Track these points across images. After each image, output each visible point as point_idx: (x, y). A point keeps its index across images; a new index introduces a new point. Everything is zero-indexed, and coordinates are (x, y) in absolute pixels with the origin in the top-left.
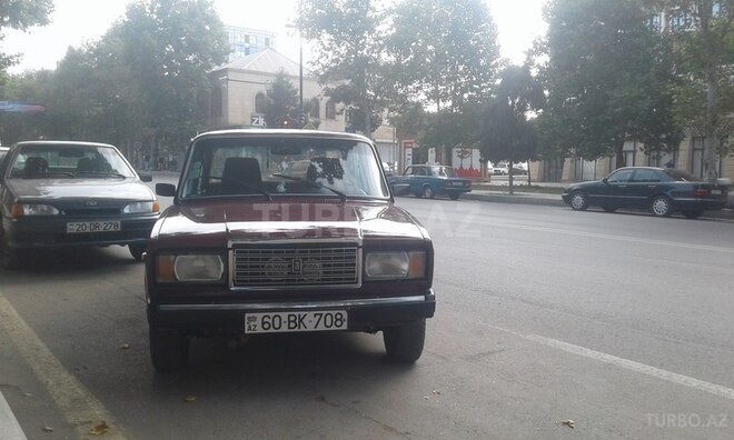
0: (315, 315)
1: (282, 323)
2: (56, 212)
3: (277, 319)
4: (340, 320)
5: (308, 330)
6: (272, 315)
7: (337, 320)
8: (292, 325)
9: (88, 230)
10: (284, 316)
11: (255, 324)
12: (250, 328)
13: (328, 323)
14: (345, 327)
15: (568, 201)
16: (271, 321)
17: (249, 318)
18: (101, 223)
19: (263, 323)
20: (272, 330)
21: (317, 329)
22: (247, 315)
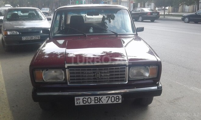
0: (107, 97)
1: (92, 101)
2: (18, 33)
3: (89, 99)
4: (118, 99)
5: (103, 103)
6: (87, 97)
7: (117, 99)
8: (96, 101)
9: (29, 39)
10: (93, 98)
11: (80, 101)
12: (77, 103)
13: (113, 100)
14: (120, 102)
15: (183, 20)
16: (86, 100)
17: (76, 99)
18: (33, 37)
19: (83, 101)
20: (87, 104)
21: (108, 103)
22: (76, 98)
